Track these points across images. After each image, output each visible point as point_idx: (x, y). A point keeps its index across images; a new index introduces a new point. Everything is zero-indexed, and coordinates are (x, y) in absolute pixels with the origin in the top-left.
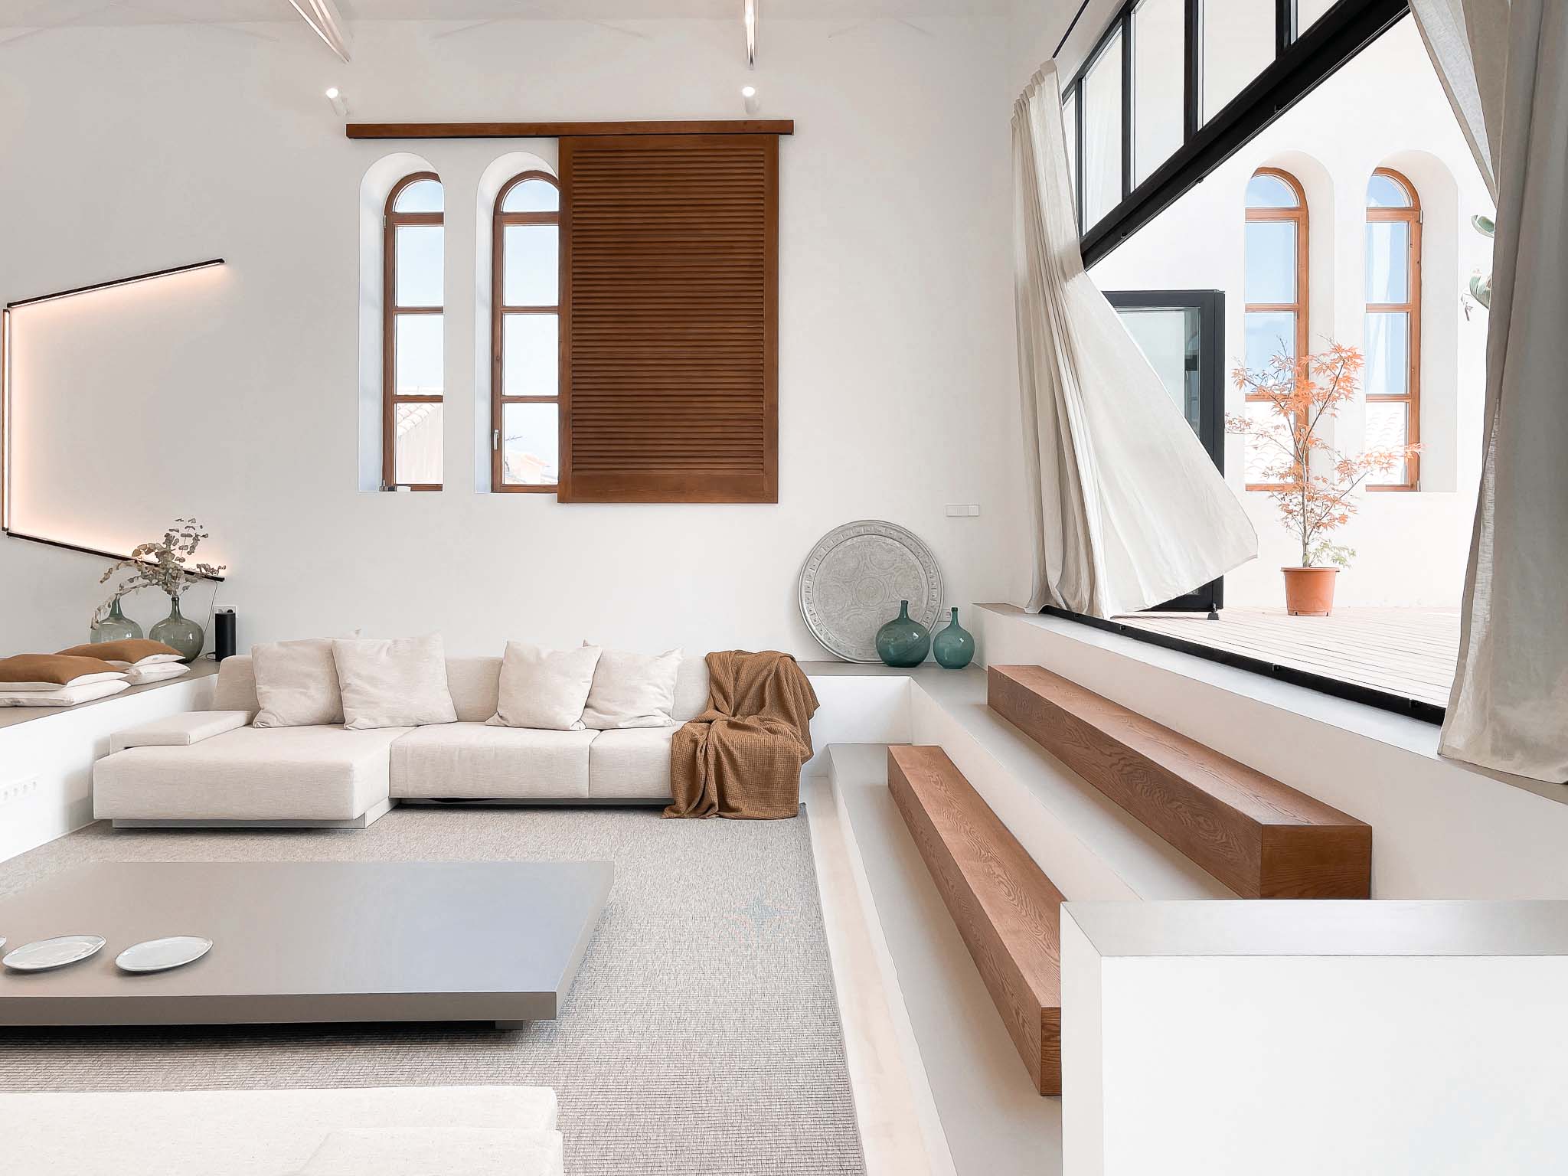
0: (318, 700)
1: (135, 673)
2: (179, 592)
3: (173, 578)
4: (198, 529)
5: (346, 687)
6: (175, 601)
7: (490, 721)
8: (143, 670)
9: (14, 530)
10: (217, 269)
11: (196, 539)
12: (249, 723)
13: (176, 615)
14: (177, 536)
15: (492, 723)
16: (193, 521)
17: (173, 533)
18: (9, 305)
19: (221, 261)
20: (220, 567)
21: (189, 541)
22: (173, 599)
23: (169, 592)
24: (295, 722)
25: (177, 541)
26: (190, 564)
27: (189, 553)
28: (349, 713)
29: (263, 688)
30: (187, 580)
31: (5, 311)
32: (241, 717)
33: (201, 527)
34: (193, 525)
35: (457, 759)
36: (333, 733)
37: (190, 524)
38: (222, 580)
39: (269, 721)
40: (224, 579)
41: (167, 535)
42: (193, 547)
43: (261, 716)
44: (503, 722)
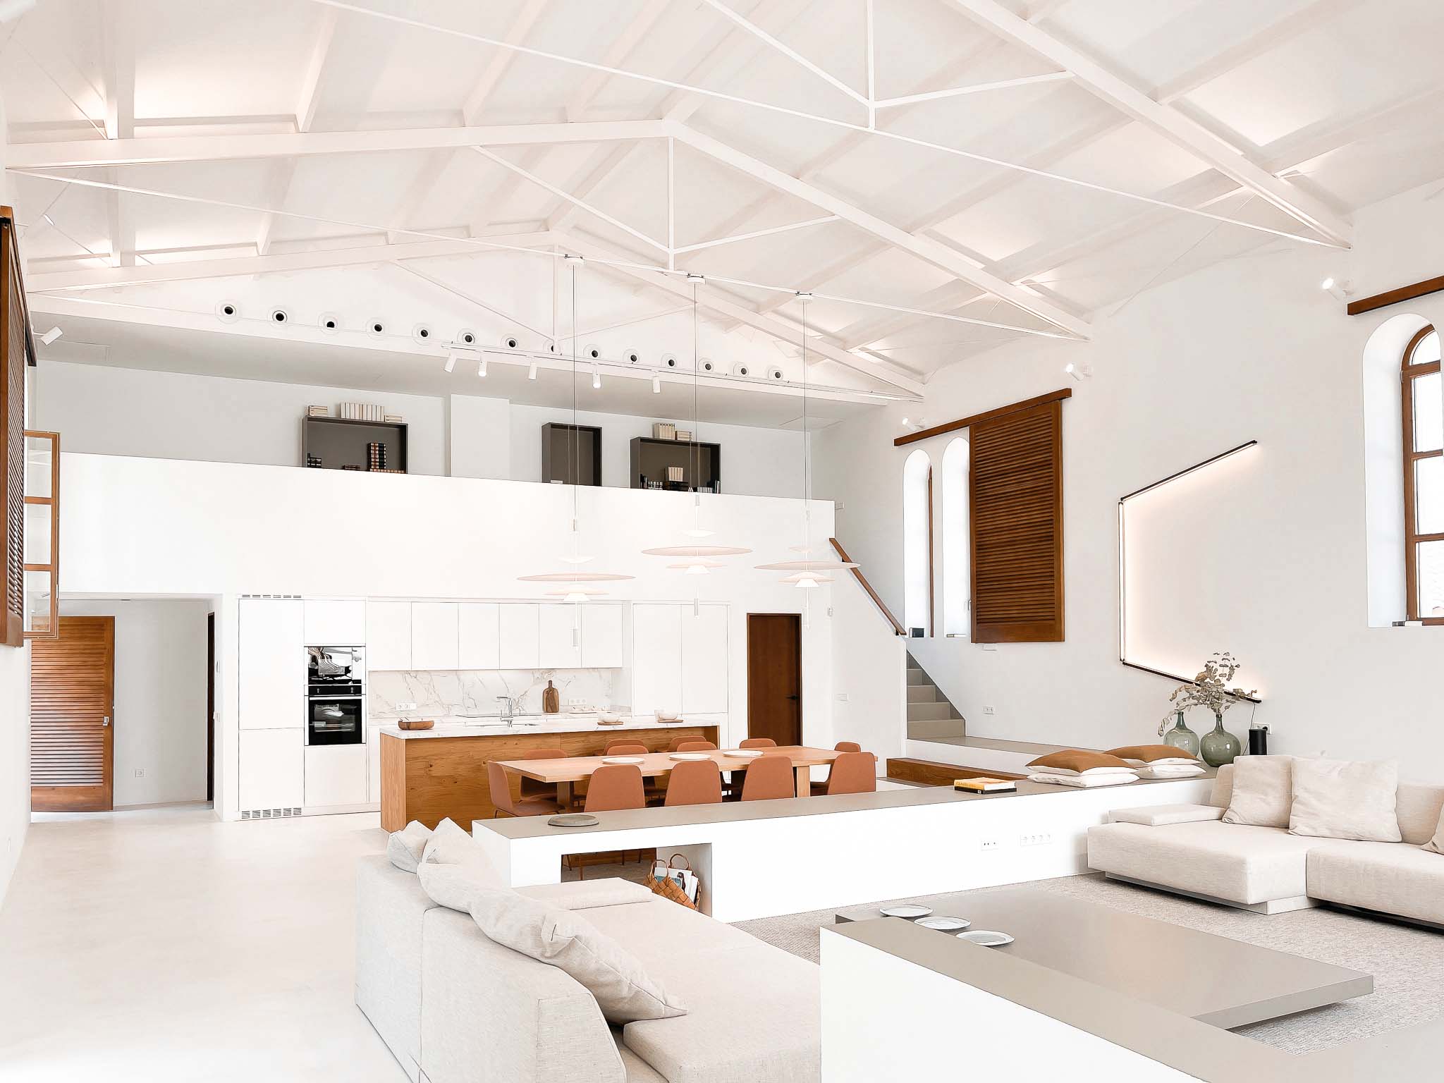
0: (1271, 806)
1: (1150, 770)
2: (1222, 709)
3: (1218, 699)
4: (1232, 661)
5: (1295, 798)
6: (1219, 717)
7: (1424, 846)
8: (1155, 769)
9: (1128, 661)
10: (1252, 449)
11: (1232, 668)
12: (1220, 819)
13: (1220, 729)
14: (1216, 666)
15: (1426, 848)
16: (1227, 654)
17: (1211, 664)
18: (1122, 499)
19: (1254, 442)
20: (1252, 692)
21: (1227, 670)
22: (1217, 716)
23: (1215, 711)
24: (1255, 822)
25: (1216, 670)
26: (1229, 687)
27: (1228, 680)
28: (1294, 821)
29: (1236, 792)
30: (1227, 701)
31: (1119, 503)
32: (1214, 812)
33: (1234, 659)
34: (1228, 657)
35: (1362, 872)
36: (1279, 835)
37: (1225, 657)
38: (1259, 702)
39: (1232, 818)
40: (1260, 701)
41: (1206, 666)
42: (1230, 675)
43: (1228, 814)
44: (1434, 848)
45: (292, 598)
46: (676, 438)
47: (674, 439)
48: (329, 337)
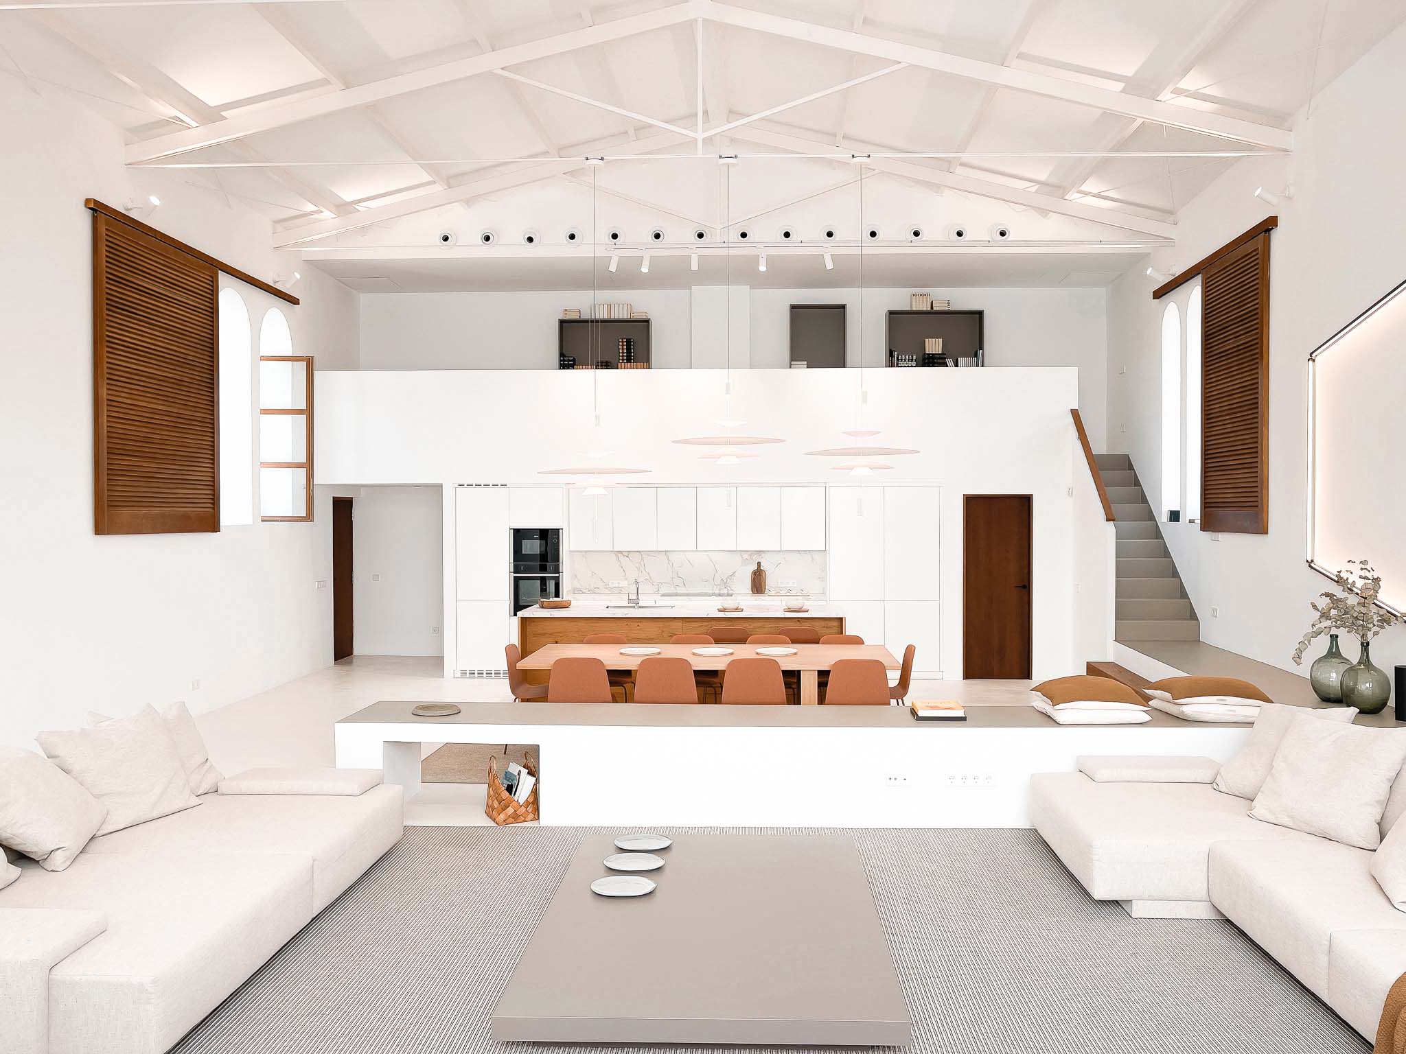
6: (1365, 646)
9: (1314, 563)
12: (1213, 782)
18: (1311, 355)
31: (1308, 360)
45: (499, 486)
46: (932, 308)
47: (929, 309)
48: (530, 251)
